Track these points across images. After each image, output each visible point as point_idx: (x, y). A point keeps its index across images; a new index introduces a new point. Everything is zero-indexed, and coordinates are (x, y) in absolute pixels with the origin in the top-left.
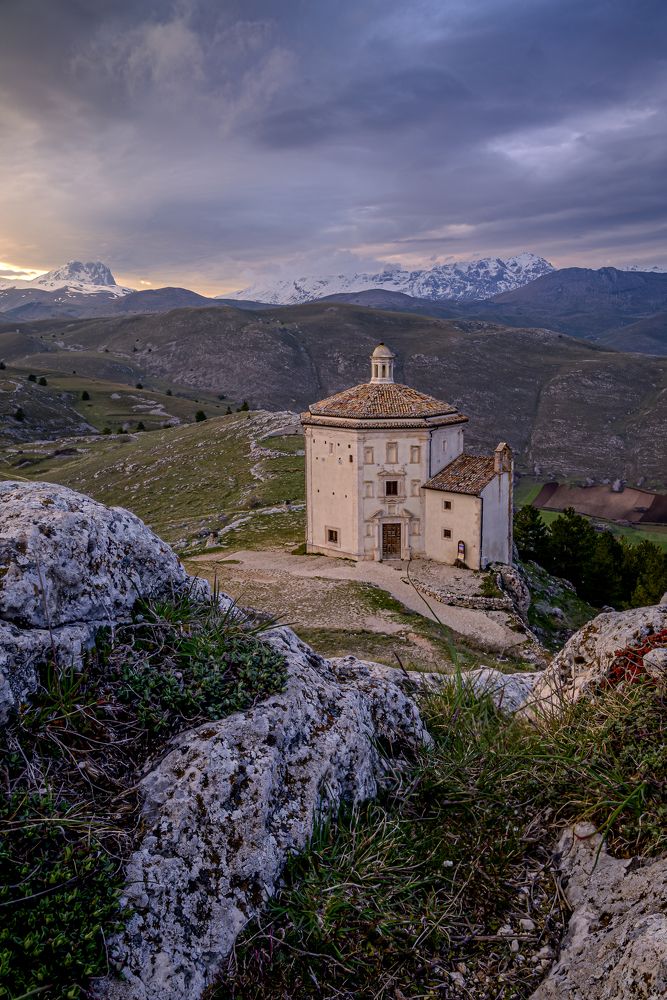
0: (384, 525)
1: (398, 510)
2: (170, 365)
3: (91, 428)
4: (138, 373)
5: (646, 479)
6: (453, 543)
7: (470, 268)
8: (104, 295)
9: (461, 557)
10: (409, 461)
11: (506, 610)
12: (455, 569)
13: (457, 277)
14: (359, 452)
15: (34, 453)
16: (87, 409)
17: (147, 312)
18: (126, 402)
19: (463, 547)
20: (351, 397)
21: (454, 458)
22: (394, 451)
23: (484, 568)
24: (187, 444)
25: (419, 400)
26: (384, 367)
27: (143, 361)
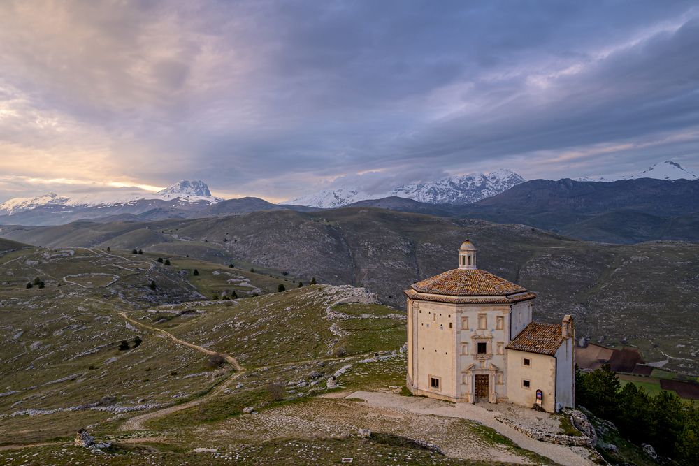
0: (476, 376)
1: (487, 364)
2: (250, 251)
3: (200, 295)
4: (228, 257)
5: (605, 337)
6: (532, 391)
7: (460, 181)
8: (202, 203)
9: (539, 402)
10: (495, 328)
11: (586, 446)
12: (534, 411)
13: (451, 187)
14: (457, 320)
15: (167, 313)
16: (197, 281)
17: (233, 214)
18: (223, 278)
19: (540, 394)
20: (447, 280)
21: (526, 325)
22: (484, 320)
23: (557, 411)
24: (278, 308)
25: (498, 282)
26: (469, 257)
27: (231, 248)
